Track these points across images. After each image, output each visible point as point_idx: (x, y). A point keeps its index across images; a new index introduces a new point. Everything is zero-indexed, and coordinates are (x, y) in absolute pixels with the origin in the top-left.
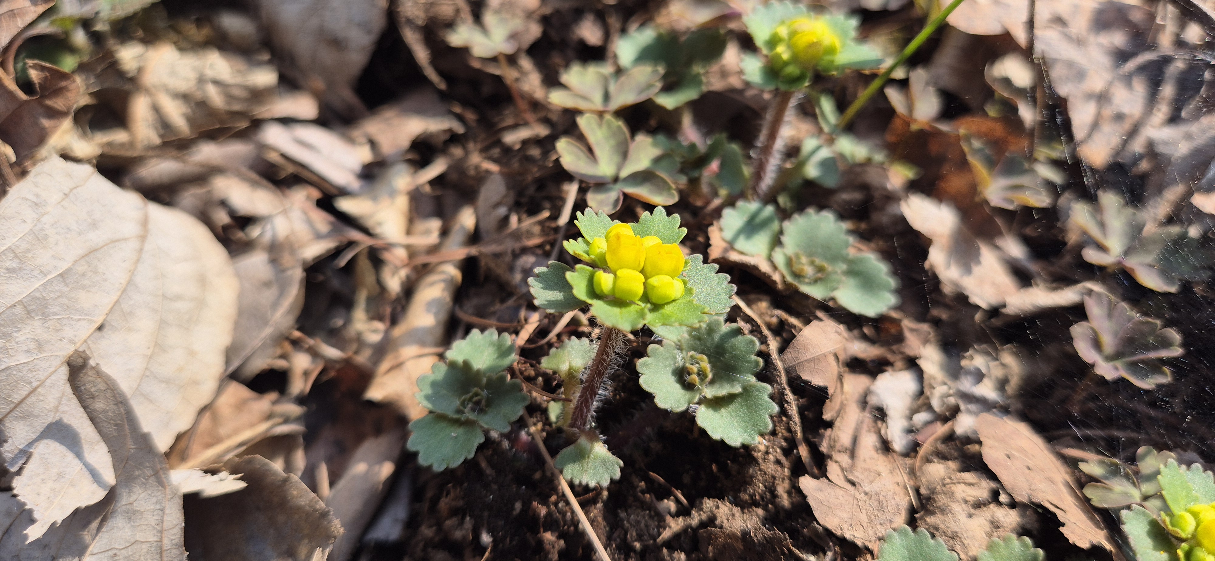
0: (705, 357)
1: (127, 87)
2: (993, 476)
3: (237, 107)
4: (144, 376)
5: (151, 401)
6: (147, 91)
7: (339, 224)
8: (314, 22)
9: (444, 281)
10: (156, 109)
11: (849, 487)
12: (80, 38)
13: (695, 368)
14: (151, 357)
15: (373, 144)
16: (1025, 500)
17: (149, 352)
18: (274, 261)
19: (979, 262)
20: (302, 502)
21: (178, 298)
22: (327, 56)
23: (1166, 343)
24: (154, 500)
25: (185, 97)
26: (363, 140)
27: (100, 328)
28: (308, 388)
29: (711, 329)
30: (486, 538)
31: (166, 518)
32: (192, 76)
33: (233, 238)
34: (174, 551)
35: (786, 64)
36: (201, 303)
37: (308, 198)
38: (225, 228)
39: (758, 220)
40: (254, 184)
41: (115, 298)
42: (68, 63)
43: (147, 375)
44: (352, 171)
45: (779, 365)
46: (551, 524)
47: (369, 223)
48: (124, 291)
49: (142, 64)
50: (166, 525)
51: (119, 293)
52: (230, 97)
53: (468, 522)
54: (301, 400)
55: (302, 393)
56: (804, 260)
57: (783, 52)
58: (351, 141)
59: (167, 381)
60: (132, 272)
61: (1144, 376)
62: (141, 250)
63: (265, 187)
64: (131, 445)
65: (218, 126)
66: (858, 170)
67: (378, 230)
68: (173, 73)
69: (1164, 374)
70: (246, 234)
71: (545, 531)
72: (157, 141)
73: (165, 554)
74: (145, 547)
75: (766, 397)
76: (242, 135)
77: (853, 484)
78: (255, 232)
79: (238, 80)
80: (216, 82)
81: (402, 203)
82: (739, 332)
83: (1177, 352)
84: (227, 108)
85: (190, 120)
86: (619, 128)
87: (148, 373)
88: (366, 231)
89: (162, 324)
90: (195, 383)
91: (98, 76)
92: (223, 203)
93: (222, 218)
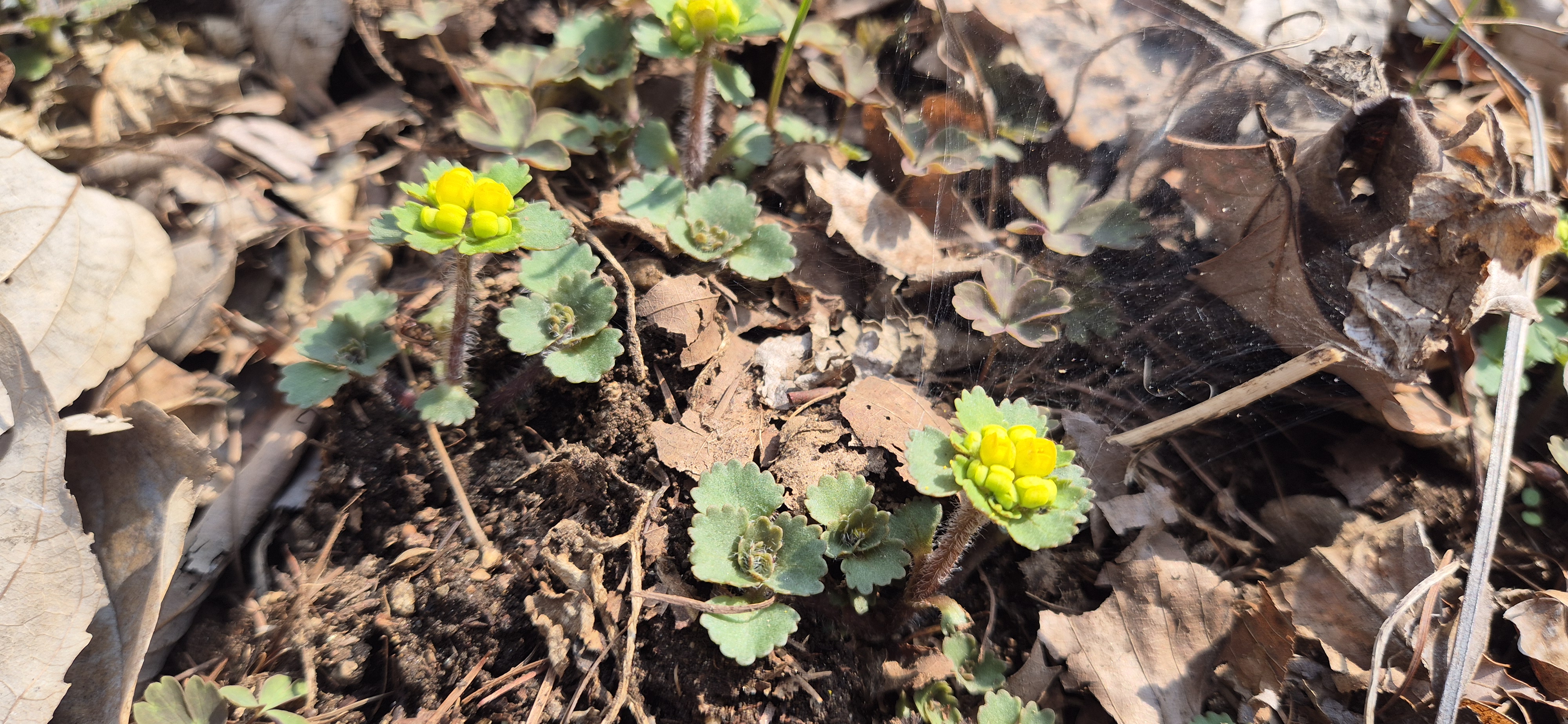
0: (570, 309)
1: (93, 84)
2: (846, 424)
3: (198, 103)
4: (49, 331)
5: (56, 355)
6: (110, 88)
7: (281, 210)
8: (289, 22)
9: (369, 260)
10: (119, 105)
11: (703, 432)
12: (59, 41)
13: (559, 319)
14: (58, 314)
15: (330, 136)
16: (873, 445)
17: (58, 309)
18: (215, 246)
19: (906, 236)
20: (183, 442)
21: (99, 267)
22: (300, 56)
23: (1056, 302)
24: (42, 435)
25: (147, 93)
26: (323, 135)
27: (7, 281)
28: (239, 370)
29: (577, 282)
30: (357, 482)
31: (50, 450)
32: (156, 73)
33: (180, 224)
34: (55, 481)
35: (681, 32)
36: (126, 275)
37: (258, 188)
38: (171, 216)
39: (666, 190)
40: (208, 176)
41: (25, 256)
42: (45, 66)
43: (53, 329)
44: (305, 163)
45: (632, 311)
46: (417, 468)
47: (307, 209)
48: (35, 251)
49: (107, 61)
50: (49, 457)
51: (29, 252)
52: (191, 94)
53: (344, 468)
54: (230, 379)
55: (232, 371)
56: (707, 227)
57: (679, 21)
58: (311, 136)
59: (76, 339)
60: (46, 236)
61: (1034, 337)
62: (60, 218)
63: (216, 179)
64: (25, 385)
65: (176, 121)
66: (797, 148)
67: (316, 216)
68: (136, 69)
69: (1053, 333)
70: (190, 221)
71: (409, 473)
72: (119, 138)
73: (46, 483)
74: (29, 477)
75: (616, 341)
76: (199, 131)
77: (707, 429)
78: (198, 218)
79: (199, 75)
80: (175, 77)
81: (347, 191)
82: (601, 283)
83: (1066, 309)
84: (187, 103)
85: (151, 116)
86: (527, 101)
87: (53, 328)
88: (303, 216)
89: (75, 287)
90: (108, 345)
91: (67, 76)
92: (172, 192)
93: (171, 206)
